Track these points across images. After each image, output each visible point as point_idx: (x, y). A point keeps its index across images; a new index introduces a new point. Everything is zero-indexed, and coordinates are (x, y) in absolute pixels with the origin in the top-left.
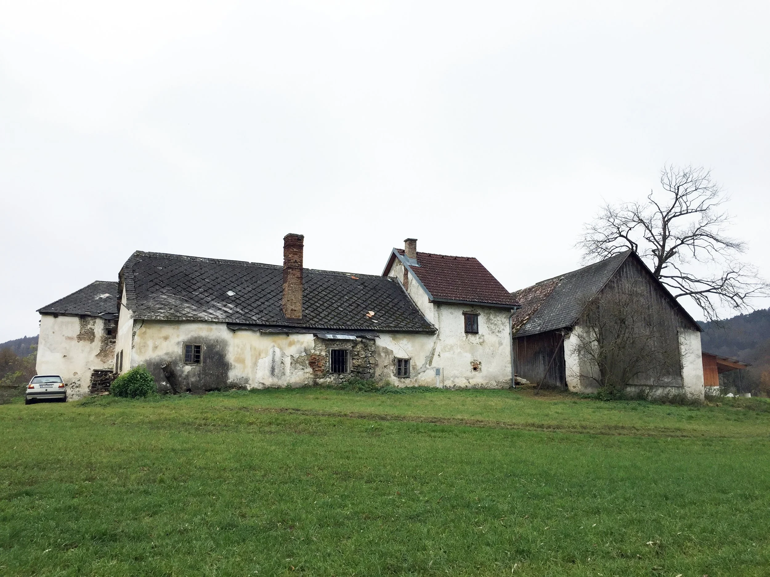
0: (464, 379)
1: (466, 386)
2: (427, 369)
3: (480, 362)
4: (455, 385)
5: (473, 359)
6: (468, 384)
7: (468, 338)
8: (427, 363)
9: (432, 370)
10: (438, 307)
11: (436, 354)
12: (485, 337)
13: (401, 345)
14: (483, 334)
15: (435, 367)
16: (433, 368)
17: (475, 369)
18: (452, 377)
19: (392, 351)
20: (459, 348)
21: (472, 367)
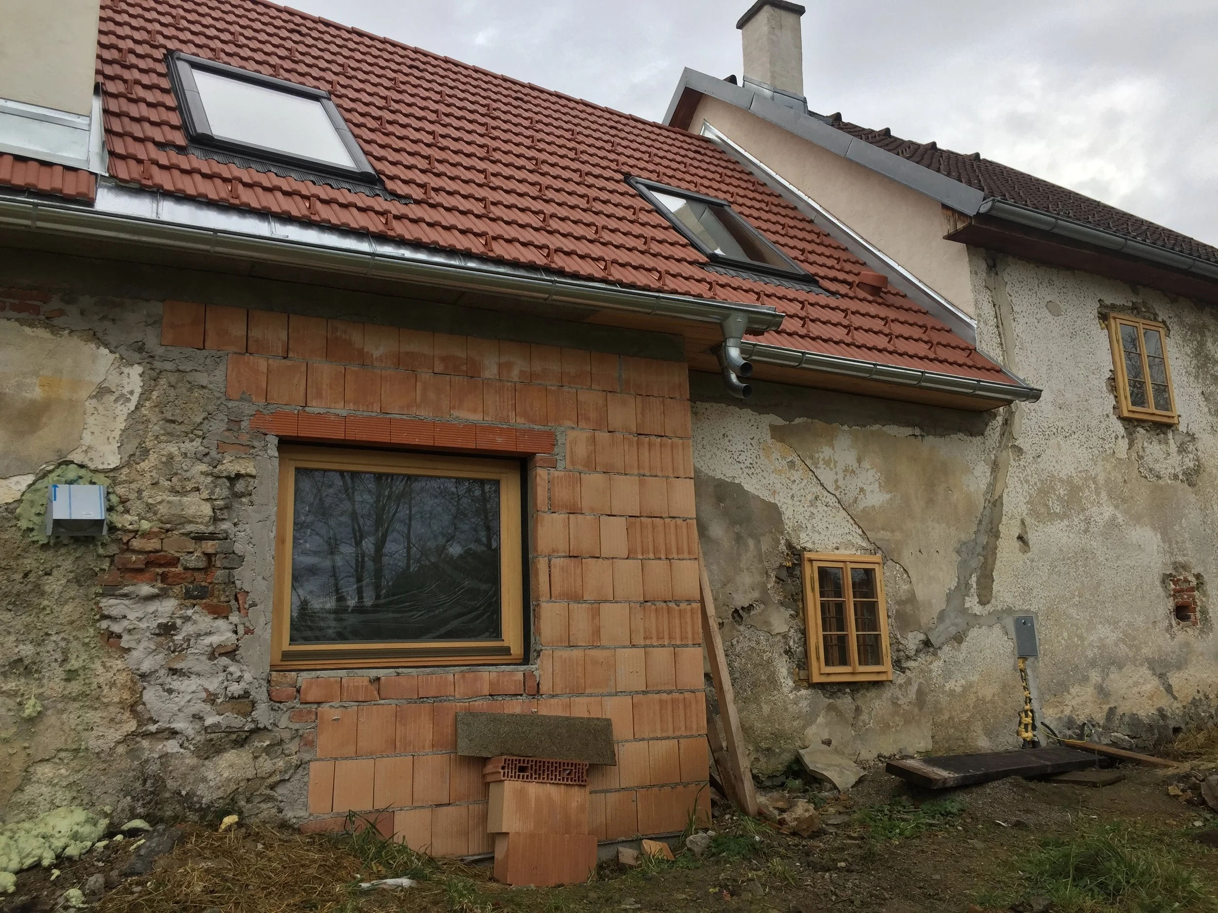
0: (1145, 671)
1: (1160, 711)
2: (969, 626)
3: (1198, 576)
4: (1112, 711)
5: (1168, 559)
6: (1164, 702)
7: (1138, 445)
8: (968, 586)
9: (997, 630)
10: (993, 267)
11: (1009, 530)
12: (1200, 445)
13: (827, 476)
14: (1194, 428)
15: (1009, 611)
16: (998, 616)
17: (1182, 612)
18: (1093, 664)
19: (773, 513)
20: (1104, 495)
21: (1171, 604)
